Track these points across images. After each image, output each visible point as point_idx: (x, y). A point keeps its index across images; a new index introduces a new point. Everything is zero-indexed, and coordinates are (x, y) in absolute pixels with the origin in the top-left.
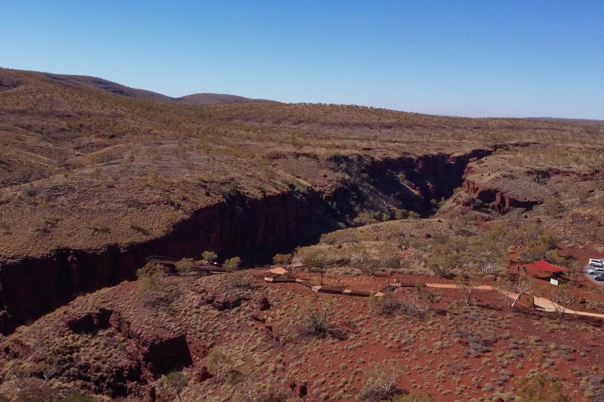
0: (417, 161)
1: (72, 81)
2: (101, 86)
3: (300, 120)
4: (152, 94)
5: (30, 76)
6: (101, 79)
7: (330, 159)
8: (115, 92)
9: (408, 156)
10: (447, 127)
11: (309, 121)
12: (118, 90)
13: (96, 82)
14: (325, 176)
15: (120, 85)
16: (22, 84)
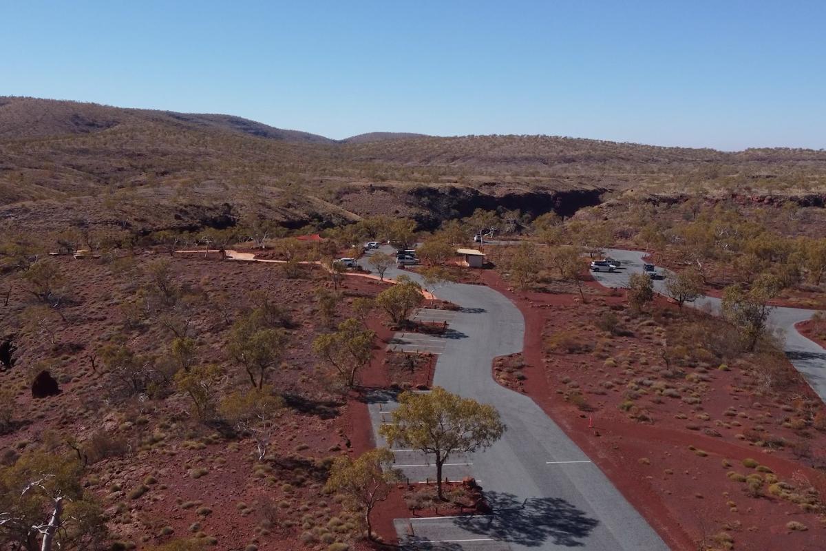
0: (555, 198)
1: (200, 120)
2: (239, 127)
3: (455, 156)
4: (307, 137)
5: (132, 114)
6: (240, 118)
7: (410, 193)
8: (256, 134)
9: (543, 192)
10: (662, 159)
11: (466, 157)
12: (260, 131)
13: (232, 122)
14: (397, 212)
15: (263, 125)
16: (119, 123)
